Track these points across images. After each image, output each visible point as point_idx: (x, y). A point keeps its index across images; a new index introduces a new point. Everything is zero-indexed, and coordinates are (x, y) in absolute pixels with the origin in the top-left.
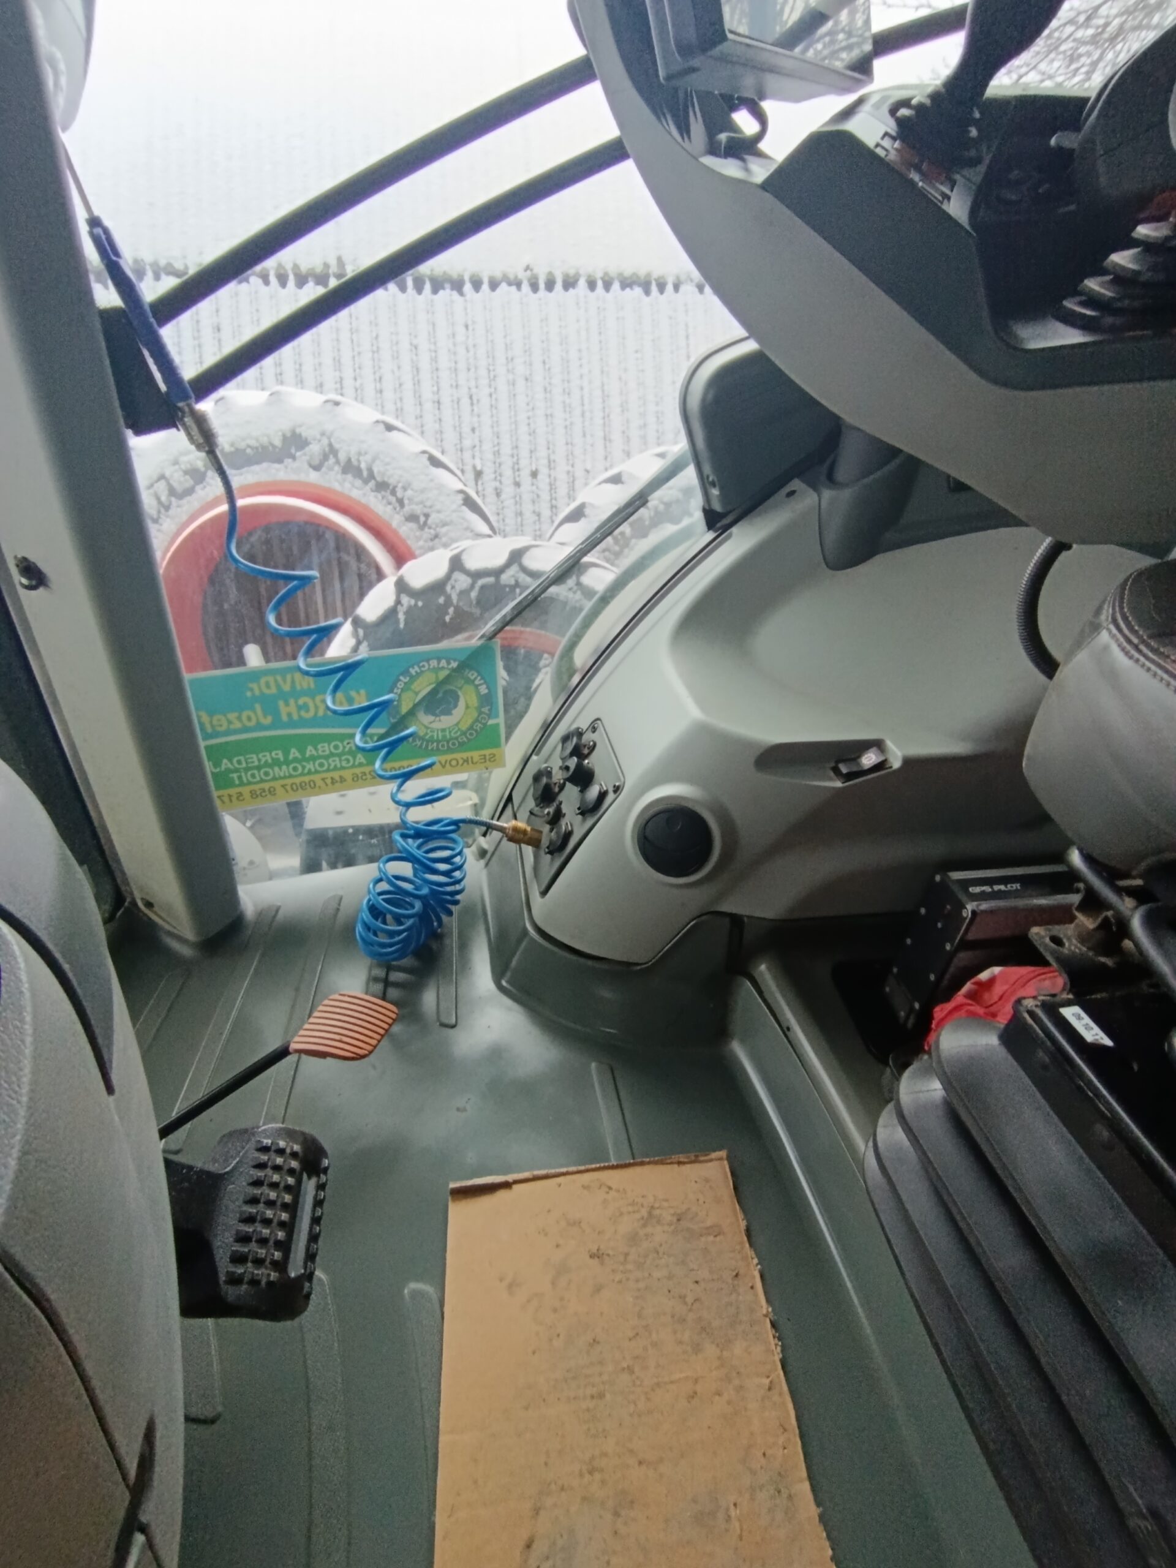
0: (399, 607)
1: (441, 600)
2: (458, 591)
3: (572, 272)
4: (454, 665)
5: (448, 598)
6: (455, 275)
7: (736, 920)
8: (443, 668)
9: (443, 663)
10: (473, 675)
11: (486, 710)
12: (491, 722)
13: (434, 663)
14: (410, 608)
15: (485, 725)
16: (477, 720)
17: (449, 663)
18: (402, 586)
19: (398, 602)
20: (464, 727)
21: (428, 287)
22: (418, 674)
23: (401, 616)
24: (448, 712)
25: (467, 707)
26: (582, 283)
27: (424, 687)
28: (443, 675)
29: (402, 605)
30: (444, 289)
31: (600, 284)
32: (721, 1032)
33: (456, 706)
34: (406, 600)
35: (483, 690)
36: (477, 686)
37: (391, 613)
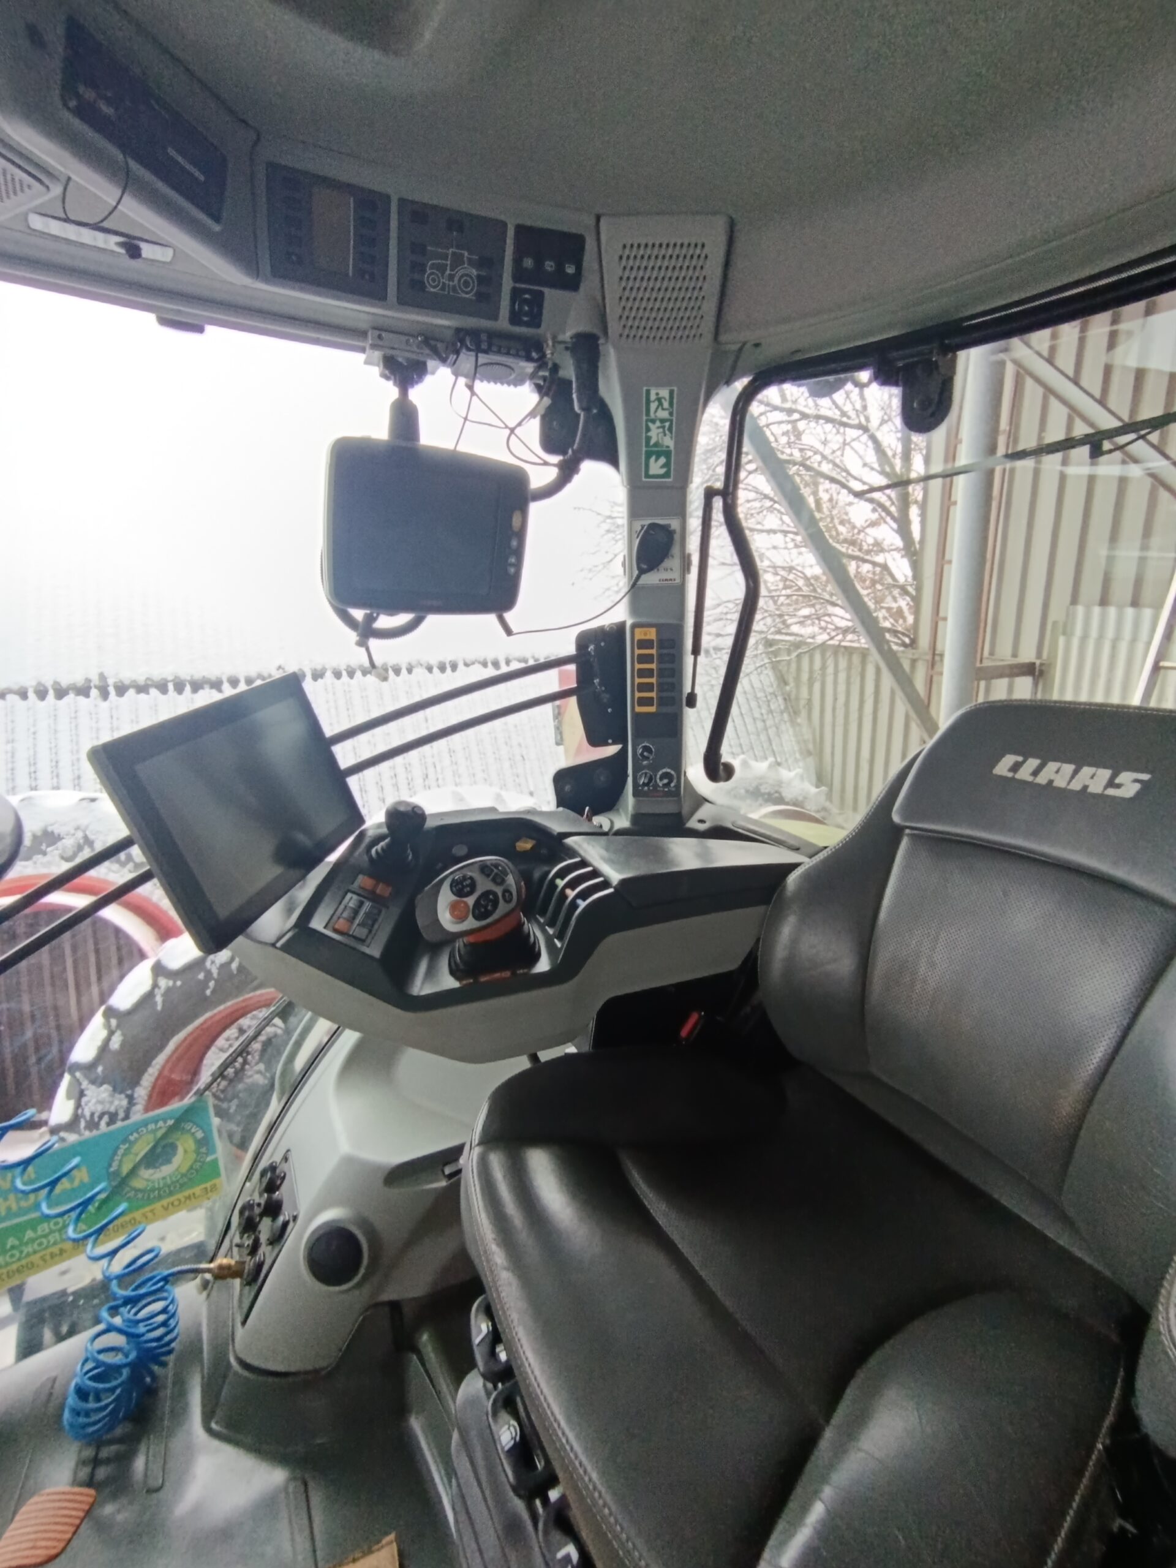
0: (156, 990)
1: (201, 976)
2: (218, 965)
3: (319, 667)
4: (170, 1122)
5: (209, 973)
6: (213, 678)
7: (395, 1306)
8: (161, 1128)
9: (161, 1124)
10: (188, 1126)
11: (204, 1150)
12: (209, 1159)
13: (151, 1127)
14: (168, 991)
15: (204, 1162)
16: (196, 1161)
17: (165, 1122)
18: (159, 970)
19: (155, 985)
20: (184, 1170)
21: (188, 688)
22: (137, 1140)
23: (159, 999)
24: (168, 1161)
25: (186, 1151)
26: (329, 674)
27: (142, 1148)
28: (159, 1134)
29: (159, 988)
30: (202, 688)
31: (344, 673)
32: (401, 1411)
33: (175, 1154)
34: (163, 983)
35: (200, 1135)
36: (193, 1134)
37: (149, 997)
